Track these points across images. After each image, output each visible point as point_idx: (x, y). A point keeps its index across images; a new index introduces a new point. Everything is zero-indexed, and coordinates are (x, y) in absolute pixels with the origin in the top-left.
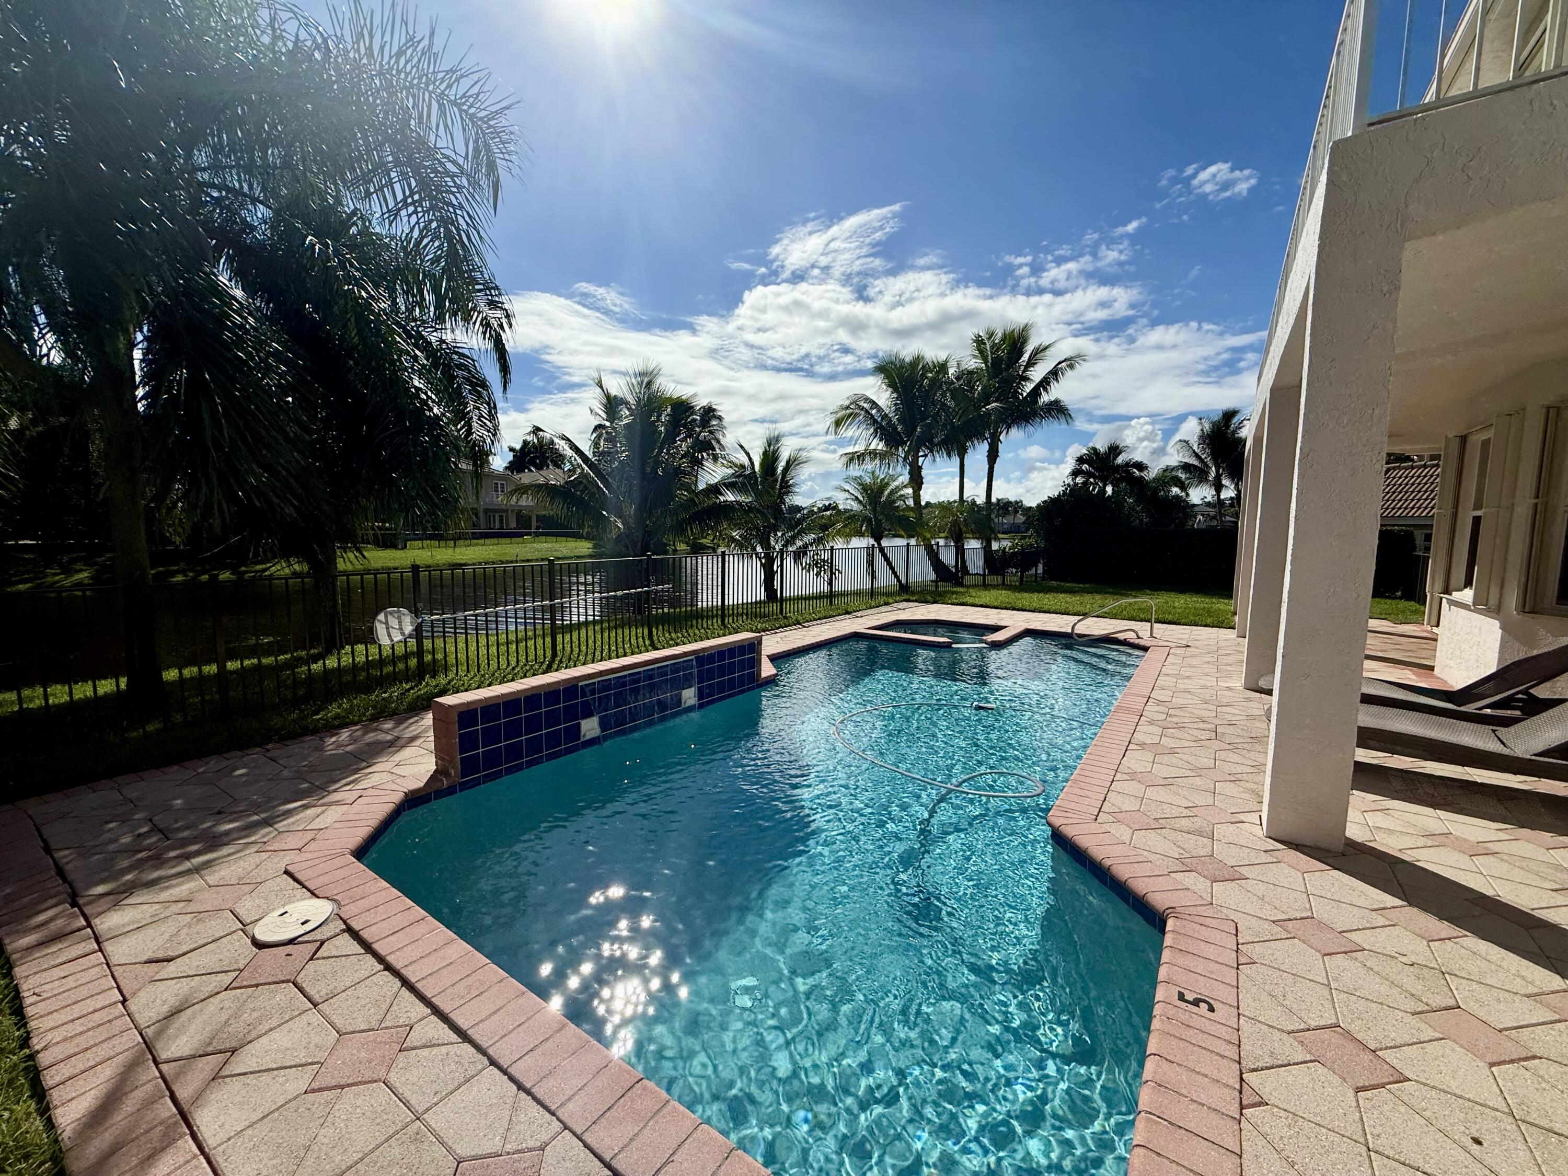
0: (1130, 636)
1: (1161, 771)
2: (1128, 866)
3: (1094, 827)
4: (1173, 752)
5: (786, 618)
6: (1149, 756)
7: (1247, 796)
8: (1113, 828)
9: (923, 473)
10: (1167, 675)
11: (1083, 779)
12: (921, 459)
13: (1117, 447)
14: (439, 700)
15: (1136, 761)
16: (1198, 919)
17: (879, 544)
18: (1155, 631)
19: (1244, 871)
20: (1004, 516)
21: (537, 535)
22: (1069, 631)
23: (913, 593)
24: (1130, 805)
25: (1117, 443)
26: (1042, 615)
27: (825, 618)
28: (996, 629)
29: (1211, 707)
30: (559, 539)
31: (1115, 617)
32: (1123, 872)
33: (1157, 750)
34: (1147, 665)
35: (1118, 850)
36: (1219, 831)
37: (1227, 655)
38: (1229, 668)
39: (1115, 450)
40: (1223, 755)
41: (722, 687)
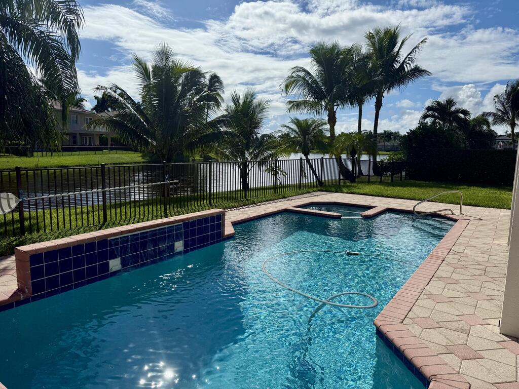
0: (448, 213)
1: (448, 293)
2: (414, 350)
3: (400, 327)
4: (457, 282)
5: (248, 200)
6: (442, 284)
7: (495, 309)
8: (410, 328)
9: (337, 116)
10: (465, 236)
11: (400, 298)
12: (335, 107)
13: (452, 101)
14: (19, 248)
15: (435, 288)
16: (448, 382)
17: (307, 158)
18: (462, 210)
19: (483, 354)
20: (388, 141)
21: (111, 149)
22: (412, 210)
23: (325, 186)
24: (424, 313)
25: (452, 98)
26: (399, 200)
27: (271, 200)
28: (370, 207)
29: (486, 256)
30: (125, 152)
31: (442, 201)
32: (410, 354)
33: (448, 281)
34: (455, 230)
35: (412, 340)
36: (474, 330)
37: (503, 225)
38: (501, 233)
39: (450, 102)
40: (486, 284)
41: (200, 241)
